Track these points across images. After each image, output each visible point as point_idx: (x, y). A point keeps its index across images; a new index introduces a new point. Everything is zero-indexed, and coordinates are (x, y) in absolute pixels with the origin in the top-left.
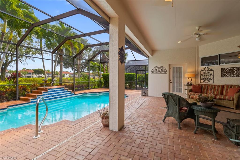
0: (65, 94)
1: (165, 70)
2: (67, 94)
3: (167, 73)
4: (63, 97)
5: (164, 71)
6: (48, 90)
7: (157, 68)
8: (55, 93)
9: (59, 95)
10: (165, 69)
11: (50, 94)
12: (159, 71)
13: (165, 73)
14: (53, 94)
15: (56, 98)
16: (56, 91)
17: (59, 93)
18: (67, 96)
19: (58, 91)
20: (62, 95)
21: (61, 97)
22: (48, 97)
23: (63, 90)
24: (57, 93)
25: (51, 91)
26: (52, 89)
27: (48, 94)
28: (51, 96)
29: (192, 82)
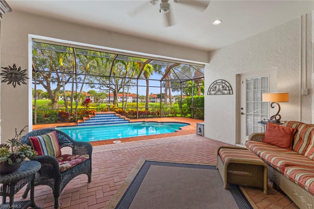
0: (117, 121)
1: (228, 87)
2: (119, 121)
3: (232, 94)
4: (114, 123)
5: (227, 89)
6: (96, 116)
7: (216, 84)
8: (104, 119)
9: (108, 121)
10: (228, 85)
11: (98, 119)
12: (219, 90)
13: (230, 94)
14: (102, 119)
15: (105, 124)
16: (106, 116)
17: (109, 119)
18: (119, 123)
19: (107, 116)
20: (113, 121)
21: (111, 124)
22: (96, 122)
23: (114, 116)
24: (106, 119)
25: (99, 117)
26: (101, 115)
27: (96, 119)
28: (99, 122)
29: (280, 116)
